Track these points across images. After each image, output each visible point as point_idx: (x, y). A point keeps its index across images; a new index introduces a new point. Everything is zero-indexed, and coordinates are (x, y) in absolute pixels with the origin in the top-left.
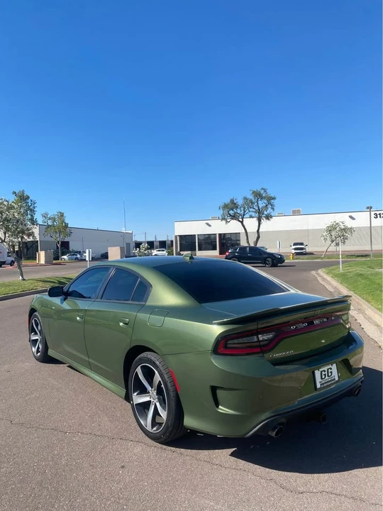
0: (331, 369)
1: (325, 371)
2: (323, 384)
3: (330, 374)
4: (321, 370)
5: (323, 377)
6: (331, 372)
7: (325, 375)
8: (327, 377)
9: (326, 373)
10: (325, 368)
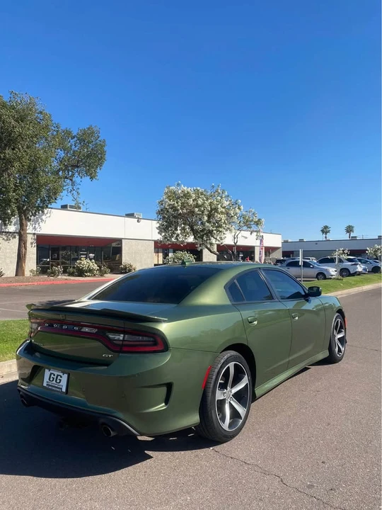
0: (61, 377)
1: (54, 375)
2: (50, 385)
3: (58, 381)
4: (51, 372)
5: (51, 379)
6: (60, 380)
7: (53, 378)
8: (54, 382)
9: (55, 377)
10: (56, 373)
